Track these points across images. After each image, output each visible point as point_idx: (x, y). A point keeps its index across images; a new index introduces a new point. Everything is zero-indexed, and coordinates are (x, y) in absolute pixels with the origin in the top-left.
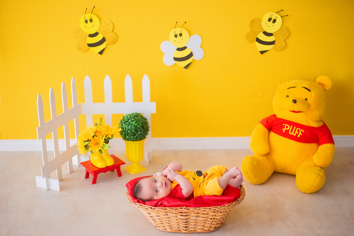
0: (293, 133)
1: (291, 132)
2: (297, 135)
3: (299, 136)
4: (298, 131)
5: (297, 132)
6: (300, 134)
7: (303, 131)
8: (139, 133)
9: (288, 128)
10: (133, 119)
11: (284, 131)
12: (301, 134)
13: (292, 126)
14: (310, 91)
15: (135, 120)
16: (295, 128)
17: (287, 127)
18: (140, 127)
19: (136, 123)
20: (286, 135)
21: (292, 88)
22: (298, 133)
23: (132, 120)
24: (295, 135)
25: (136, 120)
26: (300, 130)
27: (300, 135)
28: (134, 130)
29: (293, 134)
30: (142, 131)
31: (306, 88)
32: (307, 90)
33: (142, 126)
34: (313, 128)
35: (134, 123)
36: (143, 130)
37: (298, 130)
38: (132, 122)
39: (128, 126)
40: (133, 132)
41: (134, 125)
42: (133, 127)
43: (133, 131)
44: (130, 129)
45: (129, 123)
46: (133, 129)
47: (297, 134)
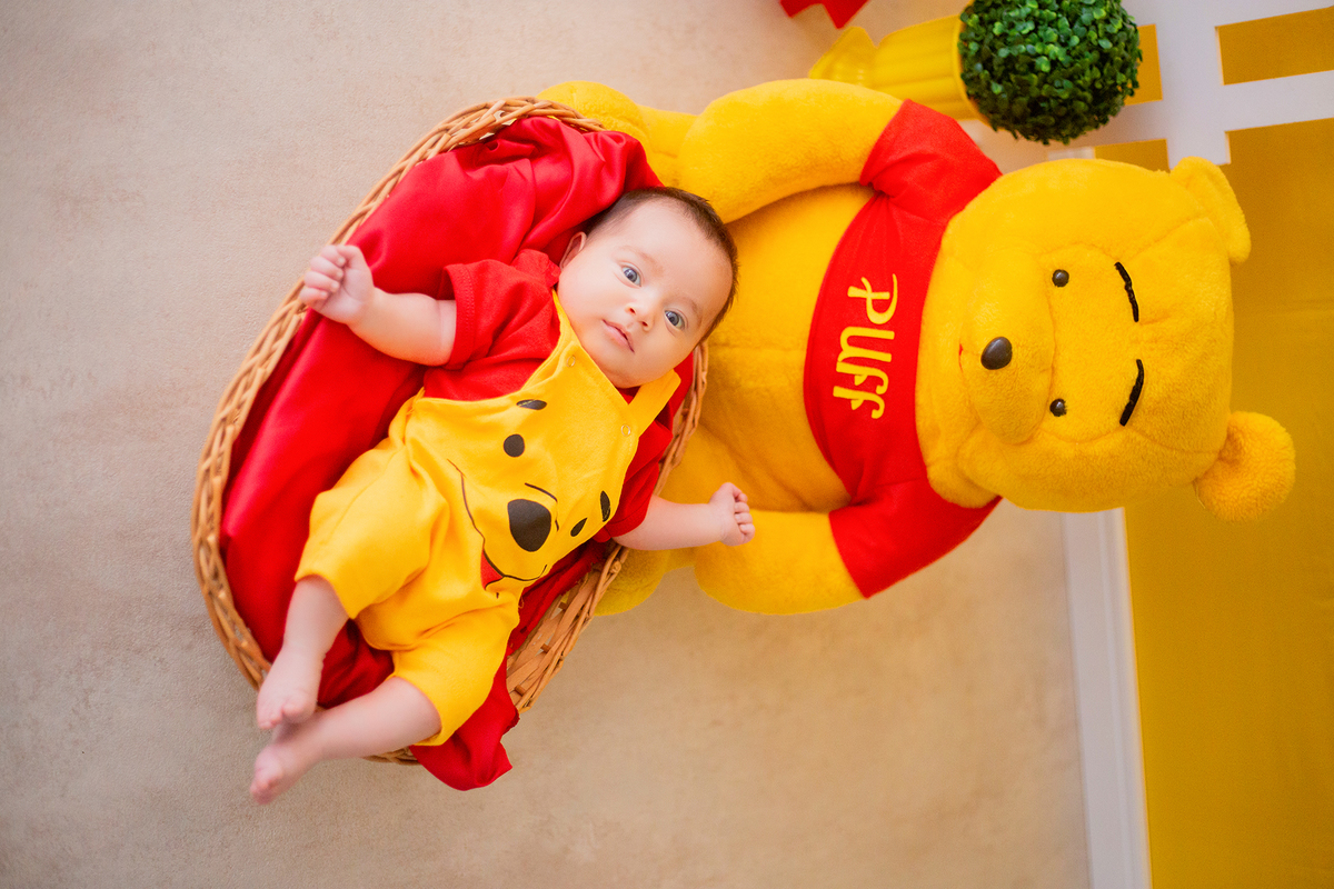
0: (848, 351)
1: (854, 341)
2: (847, 381)
3: (839, 392)
4: (871, 384)
5: (861, 374)
6: (857, 399)
7: (876, 414)
8: (997, 89)
9: (875, 317)
10: (1075, 40)
11: (853, 292)
12: (855, 405)
13: (890, 335)
14: (1124, 420)
15: (1068, 53)
16: (886, 357)
17: (881, 306)
18: (1035, 92)
19: (1054, 63)
20: (833, 311)
21: (1125, 293)
22: (858, 381)
23: (1069, 38)
24: (842, 368)
25: (1072, 65)
26: (881, 390)
27: (848, 402)
28: (1010, 59)
29: (842, 356)
30: (1011, 102)
31: (1135, 394)
32: (1126, 400)
33: (1042, 98)
34: (921, 467)
35: (1054, 50)
36: (1017, 109)
37: (879, 381)
38: (1054, 37)
39: (1029, 17)
40: (994, 49)
41: (1038, 55)
42: (1023, 48)
43: (1003, 53)
44: (1014, 33)
45: (1052, 23)
46: (1015, 53)
47: (852, 377)
